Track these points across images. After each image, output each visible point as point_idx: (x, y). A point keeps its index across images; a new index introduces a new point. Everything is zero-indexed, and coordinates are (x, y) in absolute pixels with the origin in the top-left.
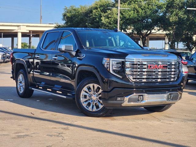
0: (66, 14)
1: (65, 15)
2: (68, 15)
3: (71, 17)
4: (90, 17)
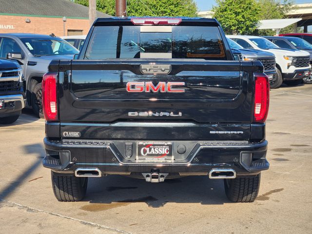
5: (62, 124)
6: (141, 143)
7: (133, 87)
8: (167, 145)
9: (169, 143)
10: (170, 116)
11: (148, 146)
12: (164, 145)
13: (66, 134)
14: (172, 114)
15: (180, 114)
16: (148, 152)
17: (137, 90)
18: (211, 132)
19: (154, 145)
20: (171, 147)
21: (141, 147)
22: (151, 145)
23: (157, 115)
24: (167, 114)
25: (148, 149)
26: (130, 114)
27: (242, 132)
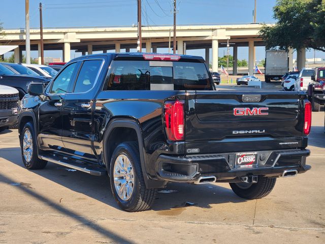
0: (279, 7)
1: (277, 10)
2: (282, 9)
3: (288, 12)
4: (316, 10)
6: (239, 154)
7: (238, 112)
8: (254, 155)
9: (256, 153)
11: (242, 156)
12: (252, 155)
13: (189, 151)
15: (264, 131)
16: (242, 161)
18: (280, 144)
19: (246, 155)
20: (256, 155)
21: (238, 156)
22: (244, 155)
23: (250, 132)
24: (256, 131)
25: (242, 158)
26: (234, 133)
27: (297, 143)
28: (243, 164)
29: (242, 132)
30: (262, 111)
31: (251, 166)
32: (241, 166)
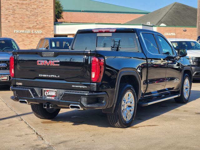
5: (16, 79)
6: (45, 89)
7: (40, 63)
8: (55, 91)
9: (55, 90)
10: (55, 77)
11: (47, 91)
13: (17, 83)
14: (55, 76)
15: (59, 76)
16: (48, 94)
17: (41, 64)
18: (73, 86)
21: (45, 91)
22: (49, 91)
23: (50, 76)
24: (54, 76)
25: (47, 92)
26: (40, 75)
27: (86, 87)
28: (49, 96)
29: (45, 76)
30: (55, 63)
31: (54, 98)
32: (47, 97)
